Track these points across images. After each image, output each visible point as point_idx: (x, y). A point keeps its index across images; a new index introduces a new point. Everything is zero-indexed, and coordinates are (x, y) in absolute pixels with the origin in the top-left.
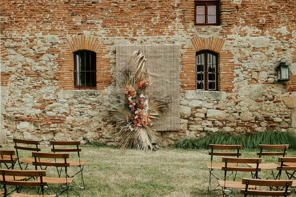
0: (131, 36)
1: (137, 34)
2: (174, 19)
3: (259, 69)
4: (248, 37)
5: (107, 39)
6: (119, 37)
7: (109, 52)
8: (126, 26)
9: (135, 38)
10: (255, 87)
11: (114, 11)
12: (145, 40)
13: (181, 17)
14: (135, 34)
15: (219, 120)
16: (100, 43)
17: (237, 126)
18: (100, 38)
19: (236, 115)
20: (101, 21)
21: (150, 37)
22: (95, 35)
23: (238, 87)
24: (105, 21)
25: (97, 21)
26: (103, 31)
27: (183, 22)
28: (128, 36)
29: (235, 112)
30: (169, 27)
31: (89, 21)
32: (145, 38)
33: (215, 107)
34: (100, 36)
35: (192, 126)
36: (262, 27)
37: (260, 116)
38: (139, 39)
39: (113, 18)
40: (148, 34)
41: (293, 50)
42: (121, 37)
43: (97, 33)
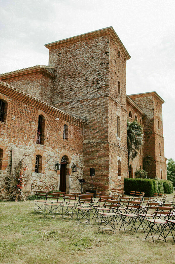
0: (17, 144)
1: (19, 143)
2: (31, 139)
3: (51, 165)
4: (49, 151)
5: (8, 144)
6: (12, 144)
7: (8, 150)
8: (15, 139)
9: (18, 145)
10: (51, 172)
11: (12, 130)
12: (21, 147)
13: (33, 139)
14: (18, 143)
15: (40, 186)
16: (5, 145)
17: (45, 189)
18: (5, 143)
19: (45, 184)
20: (7, 134)
21: (23, 146)
22: (4, 141)
23: (46, 172)
24: (9, 135)
25: (5, 134)
26: (7, 140)
27: (34, 141)
28: (16, 144)
29: (45, 183)
30: (29, 142)
31: (2, 133)
32: (21, 146)
33: (40, 180)
34: (5, 142)
35: (32, 189)
36: (53, 148)
37: (51, 185)
38: (19, 146)
39: (11, 134)
40: (23, 144)
41: (59, 158)
42: (13, 144)
43: (5, 140)
